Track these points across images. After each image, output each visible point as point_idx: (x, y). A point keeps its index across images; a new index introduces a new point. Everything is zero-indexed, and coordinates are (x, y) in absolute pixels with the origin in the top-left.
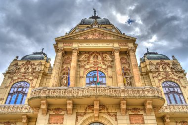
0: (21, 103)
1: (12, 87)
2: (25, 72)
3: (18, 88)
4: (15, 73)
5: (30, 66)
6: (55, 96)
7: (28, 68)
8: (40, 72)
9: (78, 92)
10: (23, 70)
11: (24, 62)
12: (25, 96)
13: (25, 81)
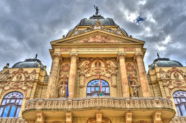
0: (15, 116)
1: (4, 99)
2: (18, 82)
3: (11, 99)
4: (6, 82)
5: (23, 75)
6: (52, 108)
7: (21, 77)
8: (34, 82)
9: (78, 104)
10: (15, 79)
11: (16, 70)
12: (18, 109)
13: (18, 92)
